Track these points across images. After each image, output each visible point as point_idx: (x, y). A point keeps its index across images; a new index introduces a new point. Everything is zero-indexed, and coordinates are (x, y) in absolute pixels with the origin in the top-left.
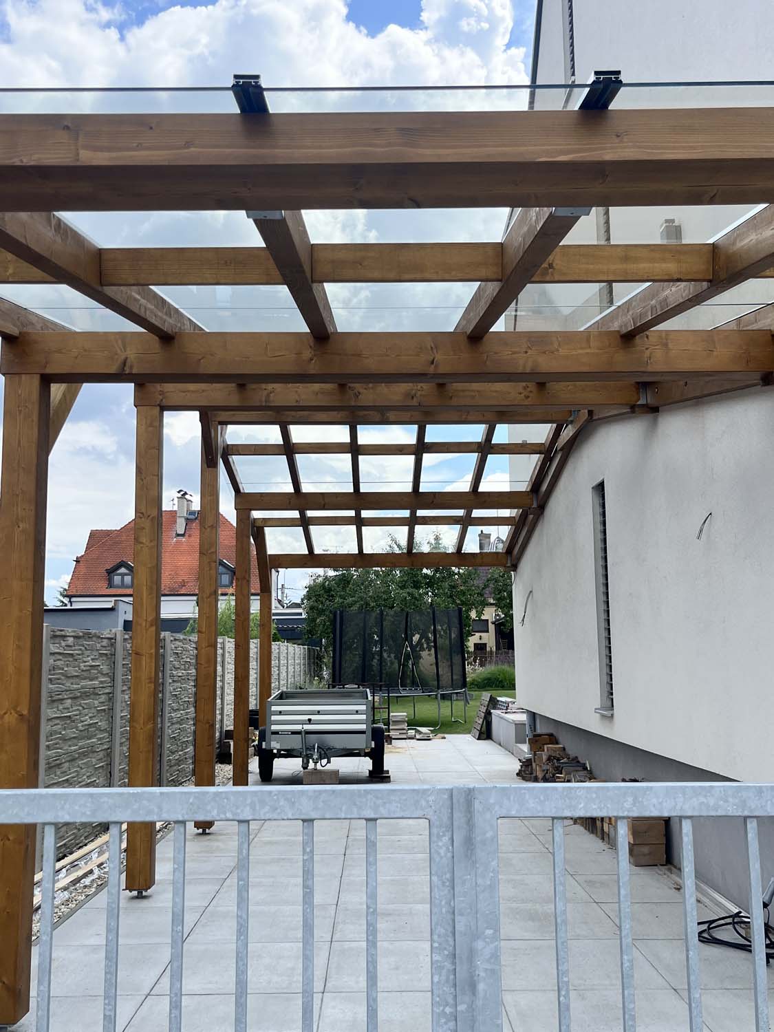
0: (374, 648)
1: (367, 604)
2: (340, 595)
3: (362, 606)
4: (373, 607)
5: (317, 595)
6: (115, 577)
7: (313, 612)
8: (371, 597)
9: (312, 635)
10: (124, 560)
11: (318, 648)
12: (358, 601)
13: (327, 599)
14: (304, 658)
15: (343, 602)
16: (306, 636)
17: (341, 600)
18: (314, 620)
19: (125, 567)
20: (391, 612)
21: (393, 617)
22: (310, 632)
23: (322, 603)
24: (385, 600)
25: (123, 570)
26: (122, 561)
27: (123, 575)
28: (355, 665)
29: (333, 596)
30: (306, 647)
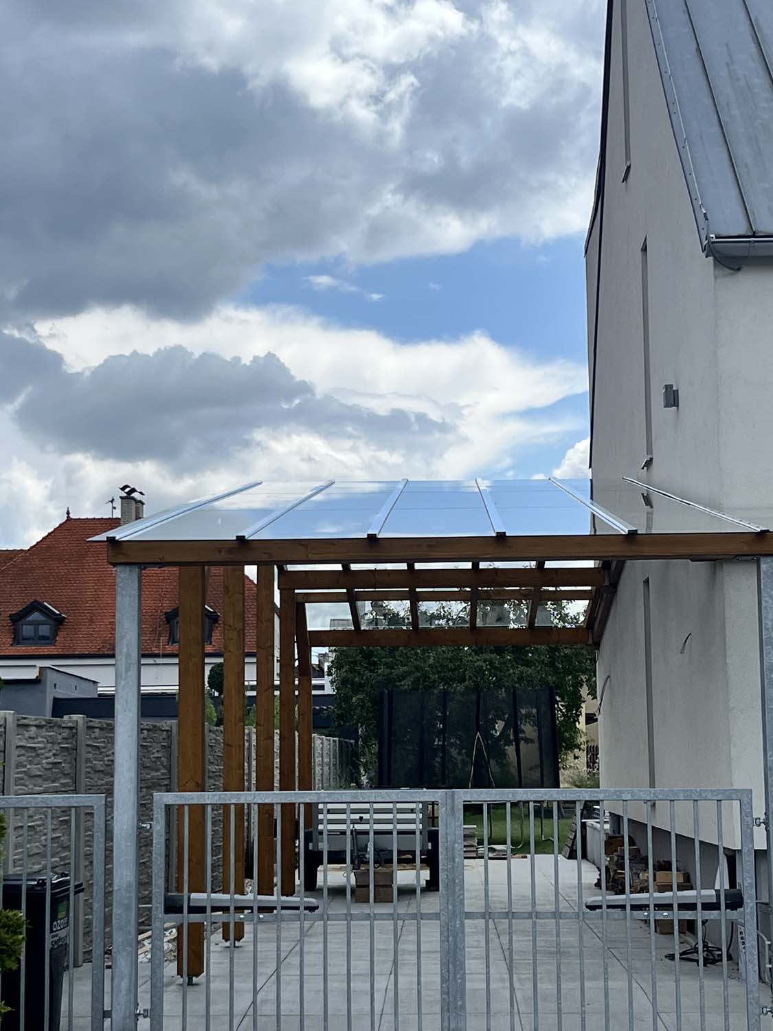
0: (437, 740)
1: (426, 677)
2: (386, 664)
3: (419, 680)
4: (435, 681)
5: (352, 663)
6: (24, 627)
7: (346, 687)
8: (431, 666)
9: (345, 722)
10: (38, 599)
11: (352, 741)
12: (413, 672)
13: (366, 668)
14: (335, 757)
15: (391, 673)
16: (337, 723)
17: (387, 671)
18: (347, 699)
19: (38, 610)
20: (461, 688)
21: (462, 694)
22: (340, 717)
23: (360, 674)
24: (452, 671)
25: (36, 616)
26: (36, 601)
27: (36, 624)
28: (409, 766)
29: (375, 664)
30: (337, 739)
